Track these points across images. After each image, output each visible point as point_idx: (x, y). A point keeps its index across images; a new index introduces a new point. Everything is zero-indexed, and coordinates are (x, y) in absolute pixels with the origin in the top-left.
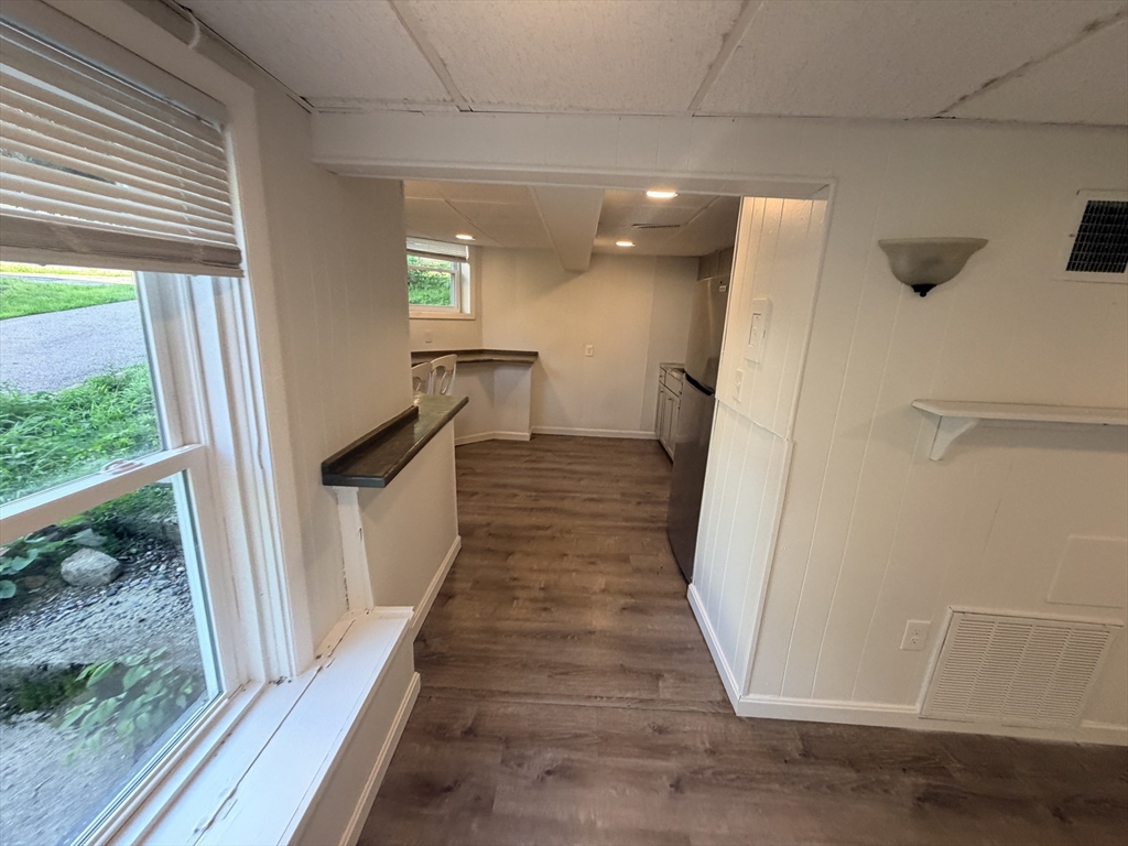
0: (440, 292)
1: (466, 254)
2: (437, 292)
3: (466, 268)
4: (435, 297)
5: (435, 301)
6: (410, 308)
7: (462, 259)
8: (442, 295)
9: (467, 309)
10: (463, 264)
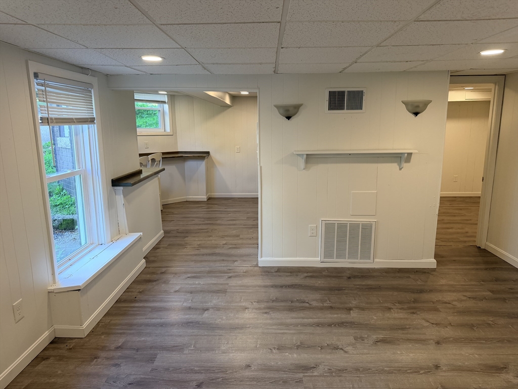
0: (154, 119)
1: (166, 99)
2: (152, 119)
3: (166, 107)
4: (150, 123)
5: (151, 125)
6: (137, 130)
7: (164, 102)
8: (155, 121)
9: (168, 129)
10: (164, 105)
